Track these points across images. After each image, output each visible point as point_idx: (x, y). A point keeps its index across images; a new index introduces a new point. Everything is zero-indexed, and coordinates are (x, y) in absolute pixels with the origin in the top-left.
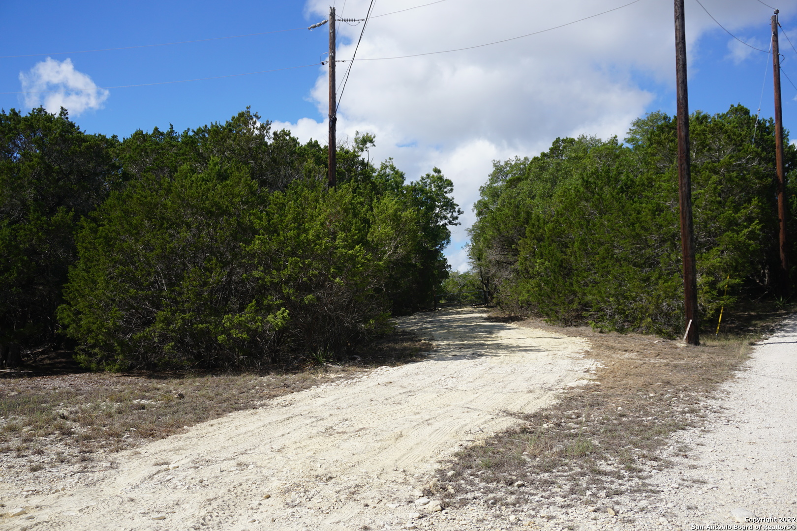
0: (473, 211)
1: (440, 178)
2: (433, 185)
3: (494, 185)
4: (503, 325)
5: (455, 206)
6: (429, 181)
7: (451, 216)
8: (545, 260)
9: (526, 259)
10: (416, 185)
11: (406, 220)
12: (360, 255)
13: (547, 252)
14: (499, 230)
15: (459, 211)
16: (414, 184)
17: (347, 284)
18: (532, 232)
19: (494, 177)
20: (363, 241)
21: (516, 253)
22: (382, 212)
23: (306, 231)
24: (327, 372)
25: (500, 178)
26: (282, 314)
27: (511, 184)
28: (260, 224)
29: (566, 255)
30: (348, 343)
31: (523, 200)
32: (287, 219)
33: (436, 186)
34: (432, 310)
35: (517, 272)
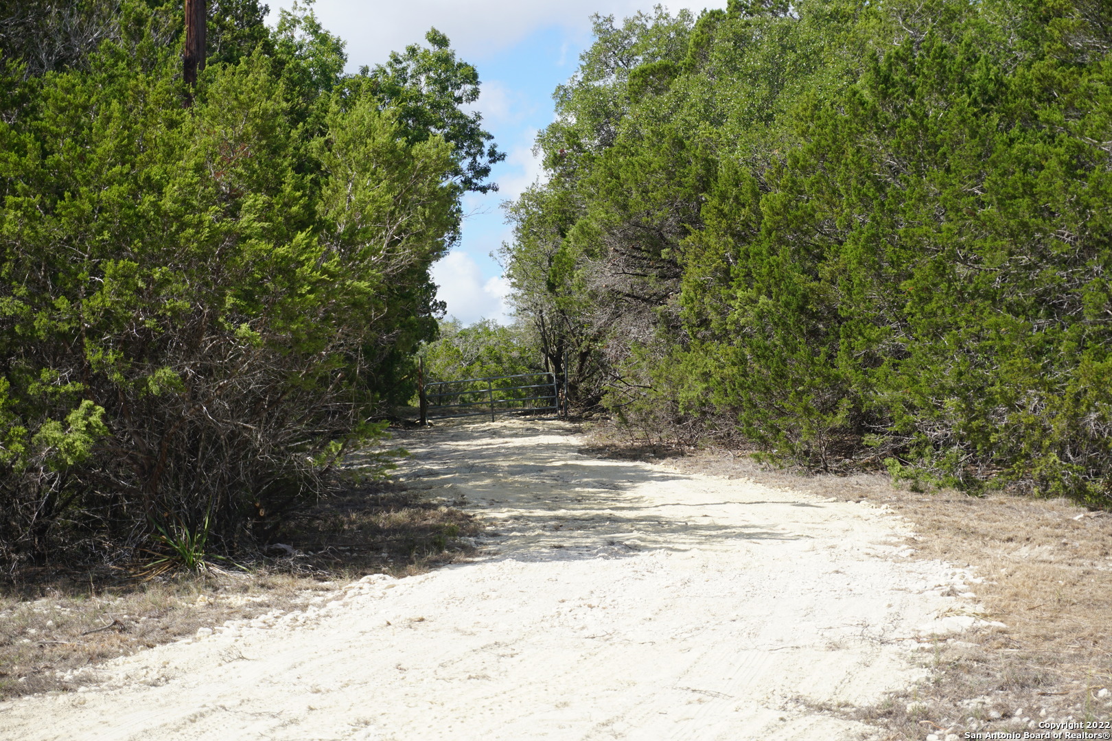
0: (535, 155)
1: (445, 60)
2: (423, 78)
3: (596, 84)
5: (482, 139)
6: (412, 66)
7: (472, 167)
8: (759, 291)
9: (703, 288)
10: (375, 76)
11: (425, 167)
12: (308, 259)
13: (764, 271)
14: (625, 207)
15: (492, 153)
16: (370, 74)
17: (272, 343)
18: (721, 214)
19: (595, 63)
21: (673, 271)
22: (357, 140)
23: (157, 188)
24: (216, 589)
25: (612, 63)
26: (84, 419)
27: (645, 81)
28: (17, 164)
29: (817, 279)
30: (258, 509)
31: (689, 126)
32: (99, 151)
33: (431, 81)
34: (413, 425)
35: (671, 325)
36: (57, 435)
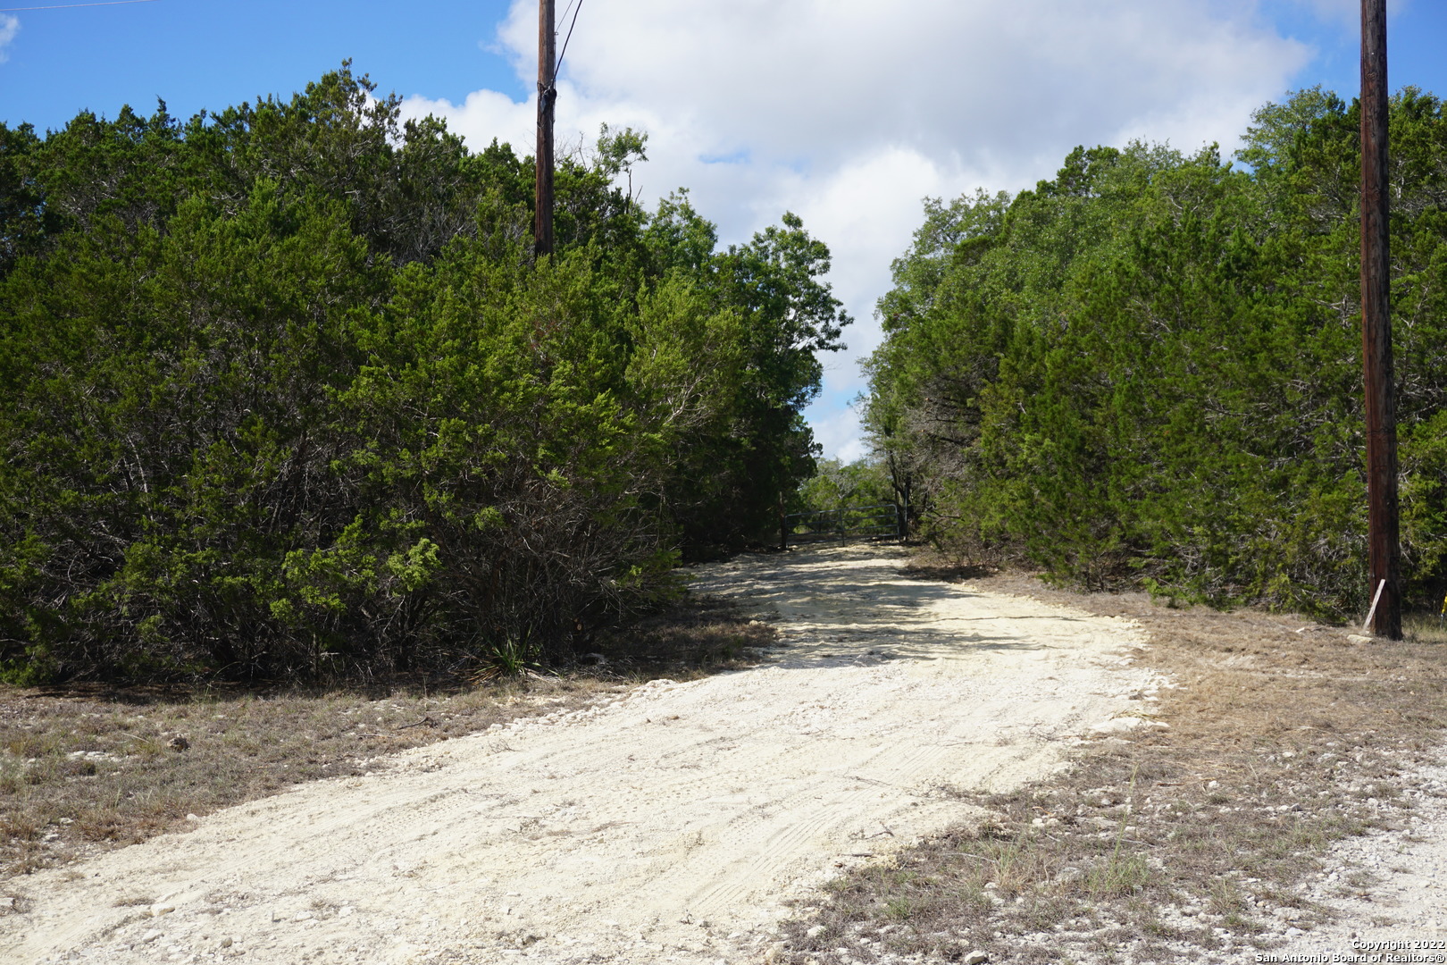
0: (876, 318)
1: (800, 239)
2: (782, 254)
3: (927, 257)
4: (941, 588)
5: (834, 306)
6: (772, 245)
7: (825, 330)
8: (1044, 436)
9: (998, 433)
10: (741, 254)
11: (717, 336)
12: (608, 416)
13: (1048, 417)
14: (935, 363)
15: (842, 317)
16: (737, 252)
17: (576, 485)
18: (1013, 369)
19: (927, 238)
20: (613, 384)
21: (975, 417)
22: (661, 315)
23: (479, 358)
24: (526, 690)
25: (941, 239)
26: (422, 553)
27: (966, 254)
28: (370, 339)
29: (1094, 424)
30: (576, 625)
31: (994, 293)
32: (435, 328)
33: (788, 258)
34: (776, 550)
35: (977, 461)
36: (399, 566)
